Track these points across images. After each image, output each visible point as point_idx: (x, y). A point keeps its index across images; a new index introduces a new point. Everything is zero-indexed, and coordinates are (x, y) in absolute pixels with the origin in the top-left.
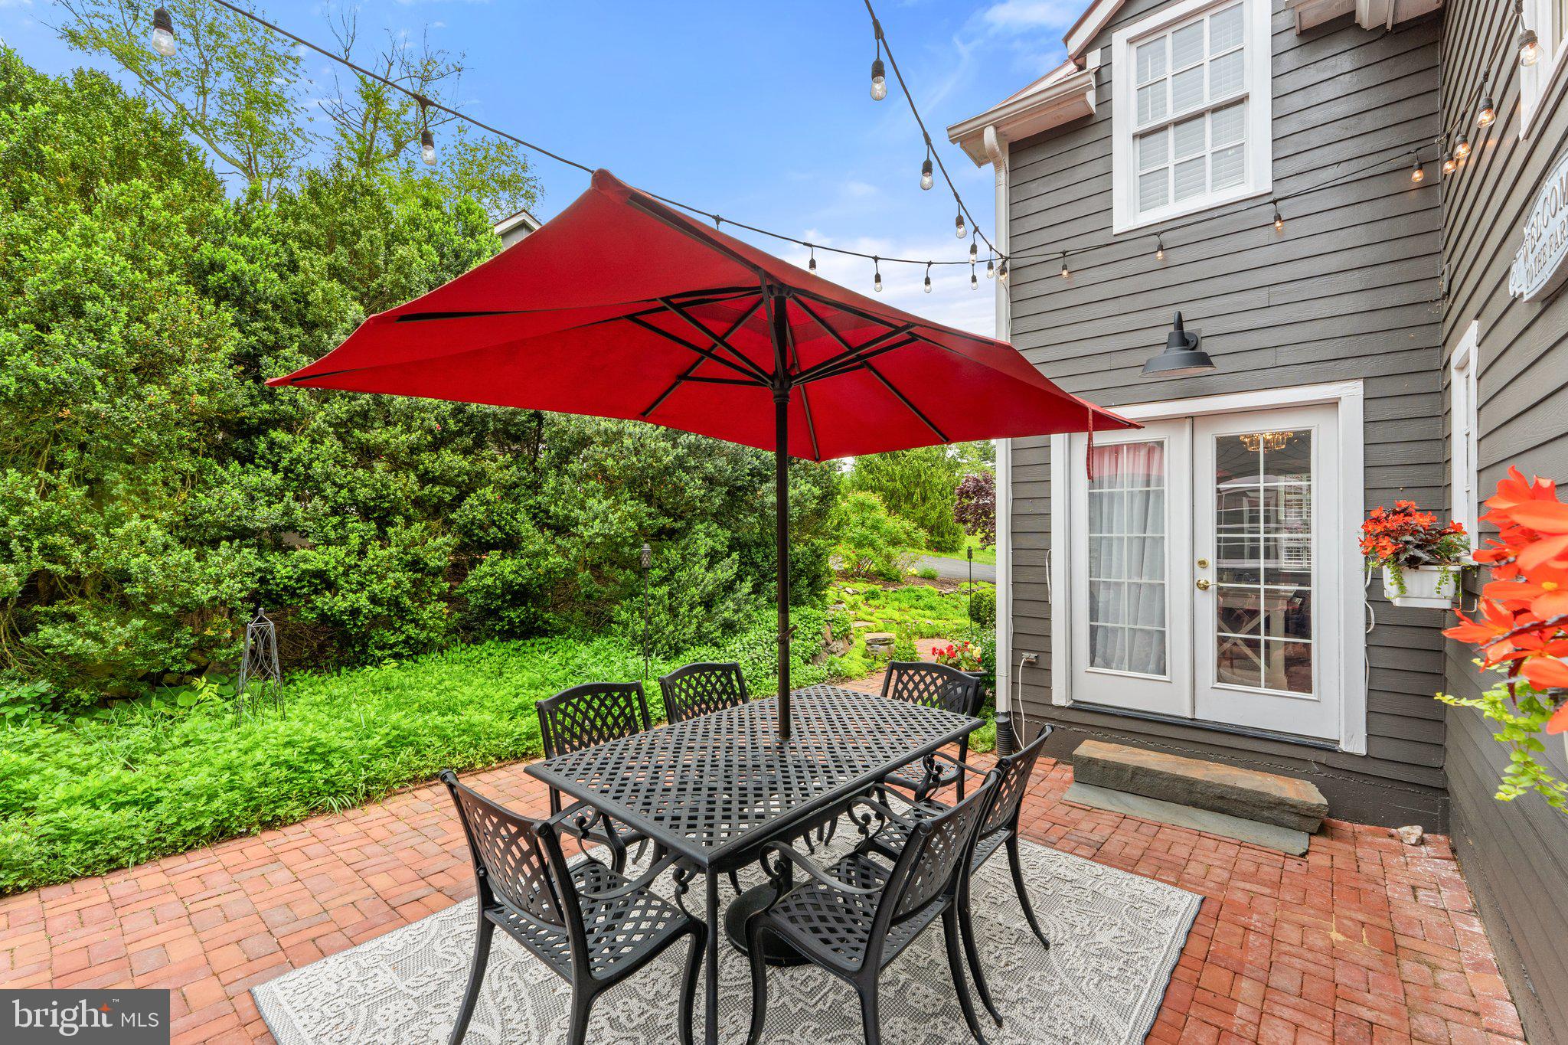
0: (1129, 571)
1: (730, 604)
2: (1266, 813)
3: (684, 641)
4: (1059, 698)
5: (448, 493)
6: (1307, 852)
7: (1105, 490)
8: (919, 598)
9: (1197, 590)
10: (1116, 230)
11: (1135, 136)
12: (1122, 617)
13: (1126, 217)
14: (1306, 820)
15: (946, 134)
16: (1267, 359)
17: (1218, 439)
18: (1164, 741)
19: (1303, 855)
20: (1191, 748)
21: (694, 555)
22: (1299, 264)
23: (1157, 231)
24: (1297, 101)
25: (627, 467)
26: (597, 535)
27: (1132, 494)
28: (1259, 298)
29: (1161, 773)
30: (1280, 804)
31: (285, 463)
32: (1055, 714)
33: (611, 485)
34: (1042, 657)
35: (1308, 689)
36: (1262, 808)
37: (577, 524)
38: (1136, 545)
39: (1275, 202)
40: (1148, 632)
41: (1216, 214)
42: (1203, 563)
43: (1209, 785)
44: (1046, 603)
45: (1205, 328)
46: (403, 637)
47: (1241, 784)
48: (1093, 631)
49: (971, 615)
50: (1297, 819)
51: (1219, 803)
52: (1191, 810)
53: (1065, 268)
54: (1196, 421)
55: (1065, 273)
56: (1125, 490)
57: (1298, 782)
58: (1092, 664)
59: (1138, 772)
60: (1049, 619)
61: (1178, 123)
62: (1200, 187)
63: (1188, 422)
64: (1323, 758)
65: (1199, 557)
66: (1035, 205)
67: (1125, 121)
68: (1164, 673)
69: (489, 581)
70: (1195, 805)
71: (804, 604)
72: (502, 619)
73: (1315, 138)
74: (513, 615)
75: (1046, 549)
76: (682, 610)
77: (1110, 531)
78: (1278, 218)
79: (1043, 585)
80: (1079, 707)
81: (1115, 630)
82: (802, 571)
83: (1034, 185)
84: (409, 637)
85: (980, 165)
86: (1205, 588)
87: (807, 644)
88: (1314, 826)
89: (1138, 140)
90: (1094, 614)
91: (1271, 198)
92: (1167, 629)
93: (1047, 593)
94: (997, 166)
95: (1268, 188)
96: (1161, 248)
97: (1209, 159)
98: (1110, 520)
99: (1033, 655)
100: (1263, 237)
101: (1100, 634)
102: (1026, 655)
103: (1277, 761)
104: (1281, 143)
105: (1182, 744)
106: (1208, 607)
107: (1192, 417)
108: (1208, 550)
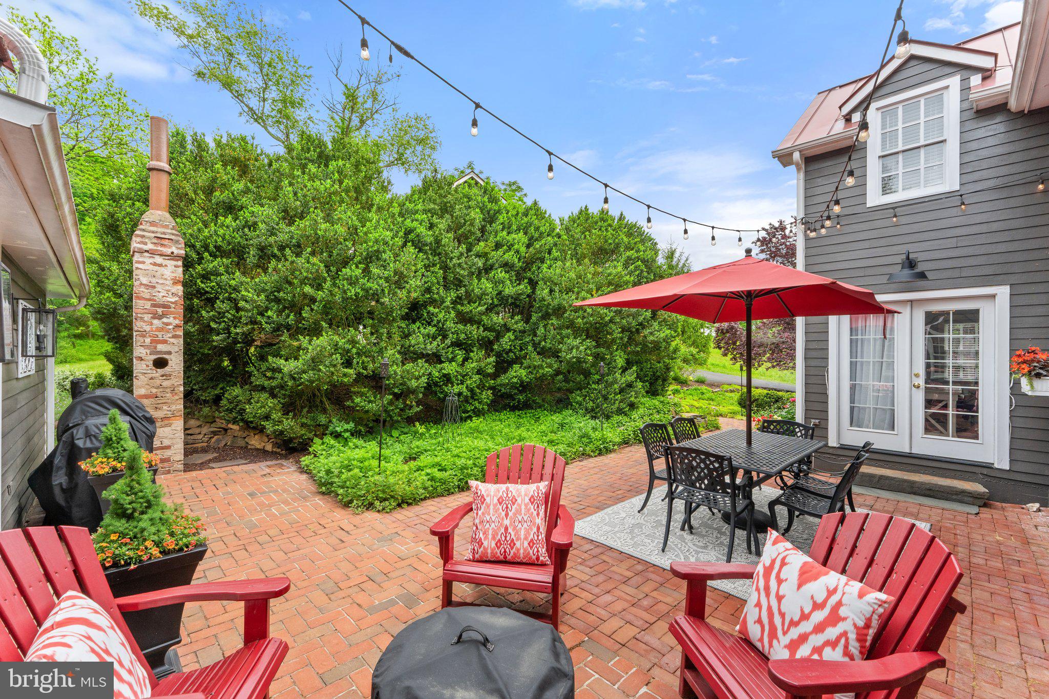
0: (873, 379)
1: (633, 393)
2: (954, 497)
3: (612, 412)
4: (833, 442)
5: (491, 335)
6: (978, 513)
7: (859, 337)
8: (703, 393)
9: (913, 388)
10: (868, 206)
11: (879, 157)
12: (868, 403)
13: (874, 198)
14: (977, 500)
15: (771, 155)
16: (956, 273)
17: (926, 312)
18: (894, 464)
19: (977, 514)
20: (910, 467)
21: (615, 368)
22: (974, 227)
23: (893, 208)
24: (974, 145)
25: (586, 323)
26: (574, 357)
27: (875, 339)
28: (952, 243)
29: (895, 478)
30: (963, 492)
31: (435, 322)
32: (831, 451)
33: (577, 332)
34: (823, 422)
35: (977, 438)
36: (952, 494)
37: (561, 352)
38: (877, 367)
39: (961, 196)
40: (884, 409)
41: (927, 199)
42: (917, 376)
43: (922, 483)
44: (826, 395)
45: (920, 257)
46: (473, 408)
47: (940, 483)
48: (852, 409)
49: (740, 404)
50: (971, 499)
51: (928, 492)
52: (914, 496)
53: (838, 223)
54: (913, 303)
55: (838, 226)
56: (872, 337)
57: (971, 483)
58: (851, 425)
59: (881, 477)
60: (827, 402)
61: (903, 151)
62: (918, 185)
63: (909, 304)
64: (985, 471)
65: (915, 371)
66: (819, 190)
67: (874, 148)
68: (893, 429)
69: (515, 380)
70: (915, 494)
71: (658, 395)
72: (514, 400)
73: (985, 164)
74: (521, 397)
75: (826, 367)
76: (610, 397)
77: (862, 357)
78: (963, 203)
79: (824, 385)
80: (843, 447)
81: (864, 409)
82: (659, 377)
83: (819, 180)
84: (476, 408)
85: (785, 166)
86: (918, 387)
87: (666, 416)
88: (981, 502)
89: (881, 159)
90: (852, 401)
91: (959, 193)
92: (896, 408)
93: (826, 389)
94: (799, 170)
95: (958, 188)
96: (895, 216)
97: (922, 171)
98: (862, 352)
99: (817, 421)
100: (954, 212)
101: (856, 410)
102: (813, 421)
103: (959, 473)
104: (965, 166)
105: (905, 465)
106: (920, 398)
107: (911, 301)
108: (920, 369)
